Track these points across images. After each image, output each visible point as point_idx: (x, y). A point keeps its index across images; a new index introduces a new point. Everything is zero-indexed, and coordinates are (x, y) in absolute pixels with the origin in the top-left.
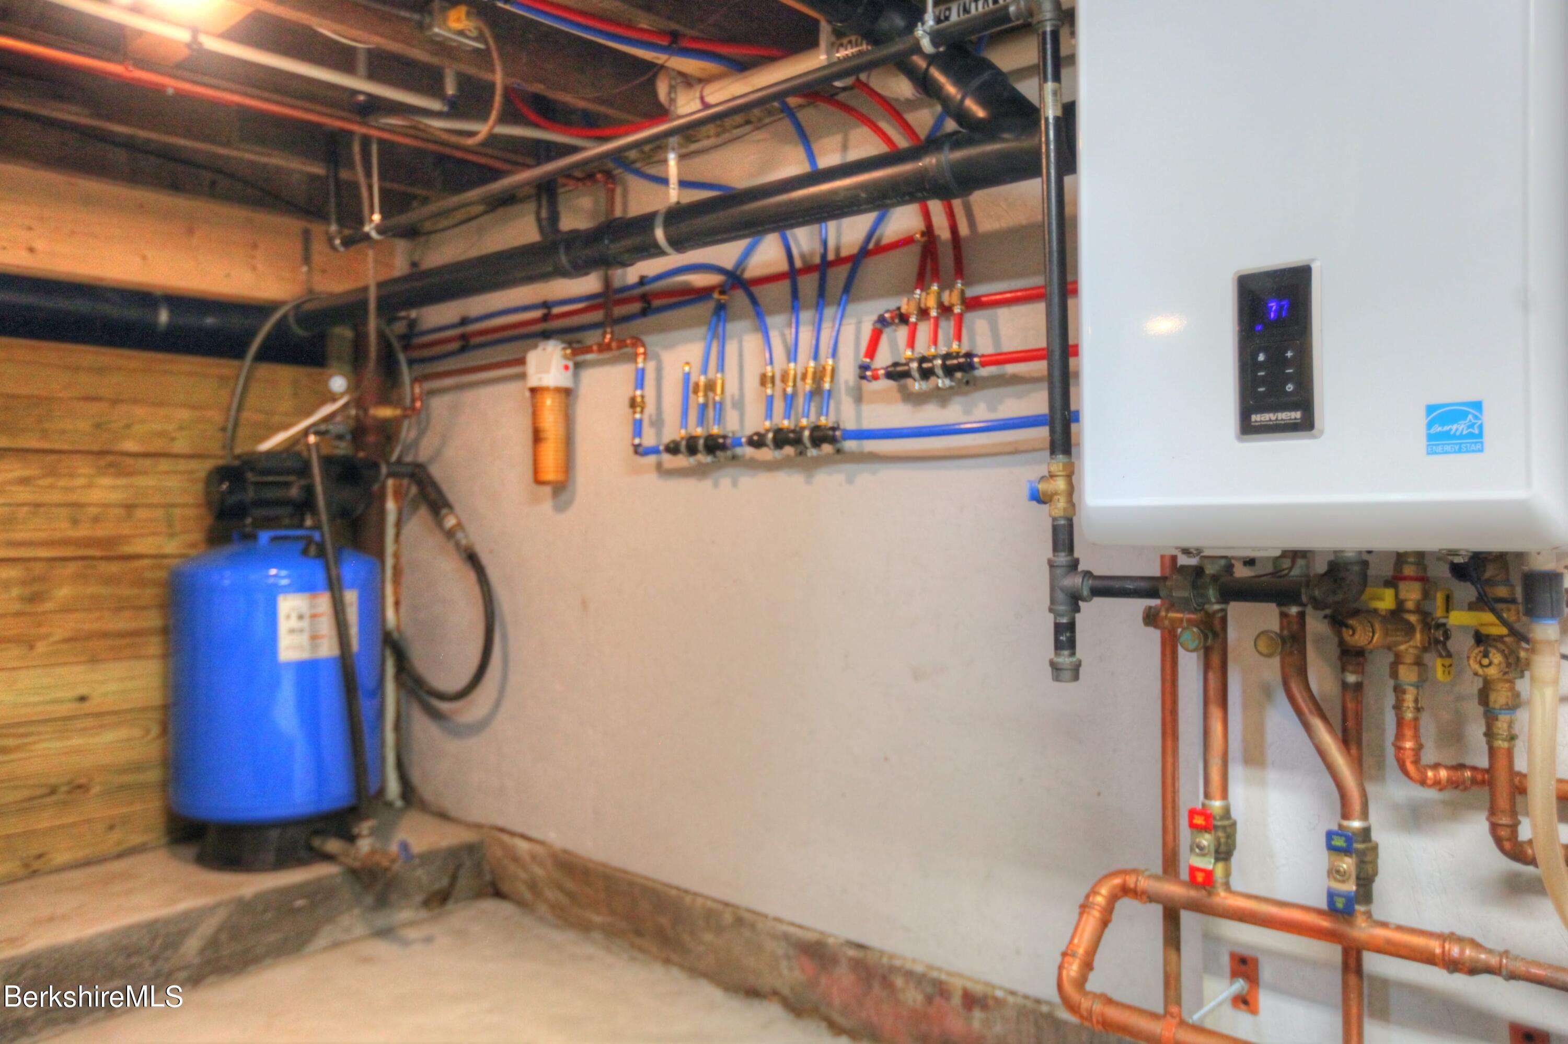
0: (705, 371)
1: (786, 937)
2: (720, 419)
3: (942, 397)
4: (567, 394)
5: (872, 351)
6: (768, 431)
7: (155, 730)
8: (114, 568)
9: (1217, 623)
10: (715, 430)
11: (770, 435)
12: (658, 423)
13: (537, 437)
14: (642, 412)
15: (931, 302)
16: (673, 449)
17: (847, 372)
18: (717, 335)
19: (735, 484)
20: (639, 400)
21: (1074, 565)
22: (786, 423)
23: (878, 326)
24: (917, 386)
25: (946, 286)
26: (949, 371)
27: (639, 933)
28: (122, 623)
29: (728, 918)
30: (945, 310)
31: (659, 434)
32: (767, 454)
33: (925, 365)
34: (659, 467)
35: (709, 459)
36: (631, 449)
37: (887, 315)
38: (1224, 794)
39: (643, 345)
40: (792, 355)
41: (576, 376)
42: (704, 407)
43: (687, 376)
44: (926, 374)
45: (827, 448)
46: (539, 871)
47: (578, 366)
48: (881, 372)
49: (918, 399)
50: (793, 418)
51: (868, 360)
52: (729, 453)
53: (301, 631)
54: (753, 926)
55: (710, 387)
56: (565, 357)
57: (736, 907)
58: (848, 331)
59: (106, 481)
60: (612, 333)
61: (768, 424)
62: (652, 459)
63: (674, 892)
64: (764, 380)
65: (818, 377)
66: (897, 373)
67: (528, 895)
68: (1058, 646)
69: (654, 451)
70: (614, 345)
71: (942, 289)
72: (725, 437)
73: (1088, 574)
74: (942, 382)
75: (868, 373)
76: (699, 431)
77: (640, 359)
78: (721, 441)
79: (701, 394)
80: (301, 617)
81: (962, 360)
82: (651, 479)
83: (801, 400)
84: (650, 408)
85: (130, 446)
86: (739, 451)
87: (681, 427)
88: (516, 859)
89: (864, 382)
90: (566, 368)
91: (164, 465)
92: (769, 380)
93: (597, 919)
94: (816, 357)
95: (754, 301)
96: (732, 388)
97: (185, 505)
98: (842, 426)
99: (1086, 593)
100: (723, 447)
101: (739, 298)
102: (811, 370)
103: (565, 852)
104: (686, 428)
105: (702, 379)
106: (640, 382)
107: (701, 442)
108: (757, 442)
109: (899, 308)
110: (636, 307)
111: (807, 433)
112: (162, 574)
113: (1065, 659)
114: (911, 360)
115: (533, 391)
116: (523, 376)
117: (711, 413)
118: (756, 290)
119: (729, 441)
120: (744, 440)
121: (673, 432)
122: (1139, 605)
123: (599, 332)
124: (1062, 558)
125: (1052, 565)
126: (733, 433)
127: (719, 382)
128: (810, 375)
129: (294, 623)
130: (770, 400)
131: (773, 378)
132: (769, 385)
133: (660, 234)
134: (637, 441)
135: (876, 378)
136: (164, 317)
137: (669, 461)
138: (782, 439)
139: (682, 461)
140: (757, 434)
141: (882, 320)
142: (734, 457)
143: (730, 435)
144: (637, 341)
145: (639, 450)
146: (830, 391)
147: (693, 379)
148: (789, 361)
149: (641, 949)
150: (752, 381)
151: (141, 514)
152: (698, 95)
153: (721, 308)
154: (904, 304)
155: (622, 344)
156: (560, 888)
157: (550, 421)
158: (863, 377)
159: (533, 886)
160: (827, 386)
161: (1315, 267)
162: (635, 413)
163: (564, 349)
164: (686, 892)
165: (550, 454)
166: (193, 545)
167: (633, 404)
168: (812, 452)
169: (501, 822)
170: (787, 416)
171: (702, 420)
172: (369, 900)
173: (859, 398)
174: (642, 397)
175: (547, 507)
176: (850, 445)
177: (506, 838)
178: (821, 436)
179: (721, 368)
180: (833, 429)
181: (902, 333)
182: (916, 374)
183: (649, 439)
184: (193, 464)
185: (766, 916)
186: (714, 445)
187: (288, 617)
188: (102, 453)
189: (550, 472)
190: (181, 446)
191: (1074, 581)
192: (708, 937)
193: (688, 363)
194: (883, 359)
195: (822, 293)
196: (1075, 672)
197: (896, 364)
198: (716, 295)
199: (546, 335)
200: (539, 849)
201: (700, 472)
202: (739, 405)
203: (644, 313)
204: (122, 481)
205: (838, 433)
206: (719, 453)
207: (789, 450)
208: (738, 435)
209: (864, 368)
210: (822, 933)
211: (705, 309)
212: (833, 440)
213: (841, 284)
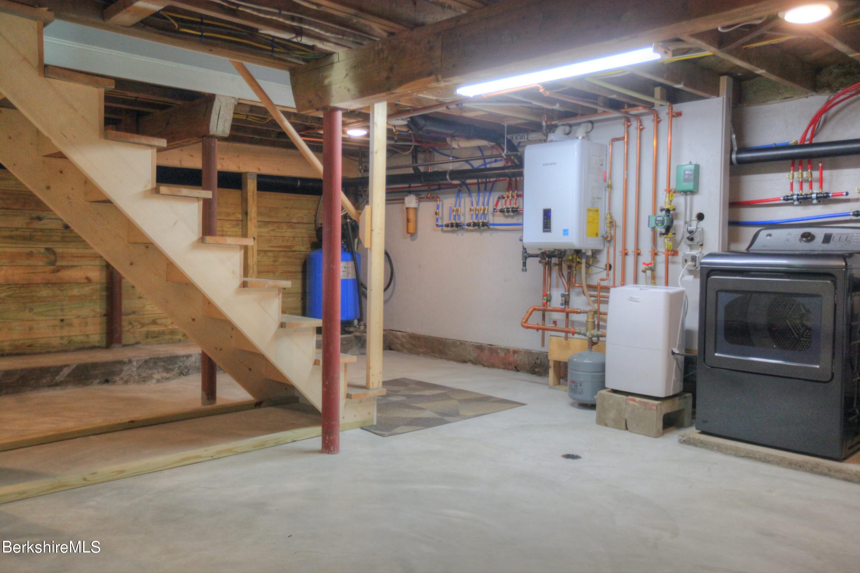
0: (455, 206)
1: (473, 345)
2: (459, 219)
3: (512, 217)
4: (416, 209)
5: (497, 205)
6: (471, 223)
7: (300, 299)
8: (290, 254)
9: (550, 262)
10: (458, 222)
11: (472, 224)
12: (442, 219)
13: (408, 221)
14: (438, 216)
15: (510, 195)
16: (447, 226)
17: (491, 209)
18: (458, 196)
19: (462, 235)
20: (438, 212)
21: (526, 252)
22: (476, 221)
23: (498, 199)
24: (506, 214)
25: (513, 191)
26: (513, 211)
27: (434, 352)
28: (292, 269)
29: (458, 343)
30: (513, 197)
31: (442, 222)
32: (471, 228)
33: (508, 210)
34: (442, 230)
35: (456, 229)
36: (435, 225)
37: (500, 197)
38: (550, 290)
39: (439, 199)
40: (478, 204)
41: (419, 205)
42: (455, 216)
43: (451, 207)
44: (508, 212)
45: (486, 227)
46: (404, 340)
47: (419, 201)
48: (498, 211)
49: (507, 217)
50: (478, 219)
51: (495, 207)
52: (461, 227)
53: (345, 271)
54: (465, 344)
55: (457, 210)
56: (416, 199)
57: (460, 341)
58: (491, 199)
59: (289, 230)
60: (430, 194)
61: (471, 221)
62: (440, 228)
63: (444, 339)
64: (471, 210)
65: (484, 210)
66: (502, 211)
67: (400, 348)
68: (523, 266)
69: (442, 226)
70: (431, 197)
71: (512, 192)
72: (461, 223)
73: (528, 254)
74: (512, 214)
75: (495, 211)
76: (454, 222)
77: (438, 202)
78: (460, 224)
79: (455, 212)
80: (345, 268)
81: (516, 209)
82: (440, 233)
83: (479, 216)
84: (440, 215)
85: (294, 221)
86: (464, 227)
87: (449, 220)
88: (397, 338)
89: (495, 213)
90: (417, 202)
91: (301, 226)
92: (472, 210)
93: (421, 350)
94: (483, 205)
95: (469, 190)
96: (462, 211)
97: (306, 237)
98: (489, 222)
99: (527, 257)
100: (460, 226)
101: (464, 188)
102: (482, 209)
103: (412, 333)
104: (450, 221)
105: (455, 209)
106: (438, 208)
107: (455, 224)
108: (469, 225)
109: (503, 195)
110: (437, 187)
111: (481, 224)
112: (301, 256)
113: (524, 268)
114: (505, 208)
115: (407, 208)
116: (404, 203)
117: (457, 217)
118: (468, 186)
119: (462, 225)
120: (465, 224)
121: (446, 221)
122: (538, 259)
123: (426, 193)
124: (524, 251)
125: (522, 252)
126: (462, 222)
127: (459, 210)
128: (482, 210)
129: (343, 269)
130: (472, 215)
131: (473, 210)
132: (472, 211)
133: (448, 177)
134: (437, 223)
135: (497, 212)
136: (299, 183)
137: (445, 228)
138: (475, 224)
139: (449, 229)
140: (469, 223)
141: (499, 198)
142: (463, 228)
143: (462, 223)
144: (438, 197)
145: (437, 225)
146: (487, 214)
147: (453, 208)
148: (477, 206)
149: (434, 356)
150: (467, 210)
151: (296, 239)
152: (457, 143)
153: (460, 191)
154: (505, 194)
155: (433, 198)
156: (411, 344)
157: (412, 216)
158: (494, 211)
159: (402, 345)
160: (486, 212)
161: (552, 209)
162: (437, 216)
163: (416, 197)
164: (447, 339)
165: (411, 225)
166: (307, 249)
167: (436, 213)
168: (482, 228)
169: (392, 329)
170: (476, 219)
171: (455, 219)
172: (359, 345)
173: (494, 216)
174: (439, 212)
175: (408, 240)
176: (491, 227)
177: (394, 332)
178: (484, 224)
179: (460, 206)
180: (487, 223)
181: (504, 201)
182: (506, 212)
183: (440, 223)
184: (308, 226)
185: (468, 342)
186: (458, 225)
187: (342, 267)
188: (288, 222)
189: (411, 231)
190: (305, 221)
191: (526, 254)
192: (453, 349)
193: (451, 204)
194: (499, 207)
195: (485, 189)
196: (526, 270)
197: (501, 209)
198: (459, 187)
199: (410, 192)
200: (405, 334)
201: (453, 232)
202: (464, 215)
203: (439, 189)
204: (293, 230)
205: (488, 224)
206: (459, 227)
207: (476, 227)
208: (464, 223)
209: (494, 209)
210: (482, 343)
211: (456, 190)
212: (487, 225)
213: (490, 188)
